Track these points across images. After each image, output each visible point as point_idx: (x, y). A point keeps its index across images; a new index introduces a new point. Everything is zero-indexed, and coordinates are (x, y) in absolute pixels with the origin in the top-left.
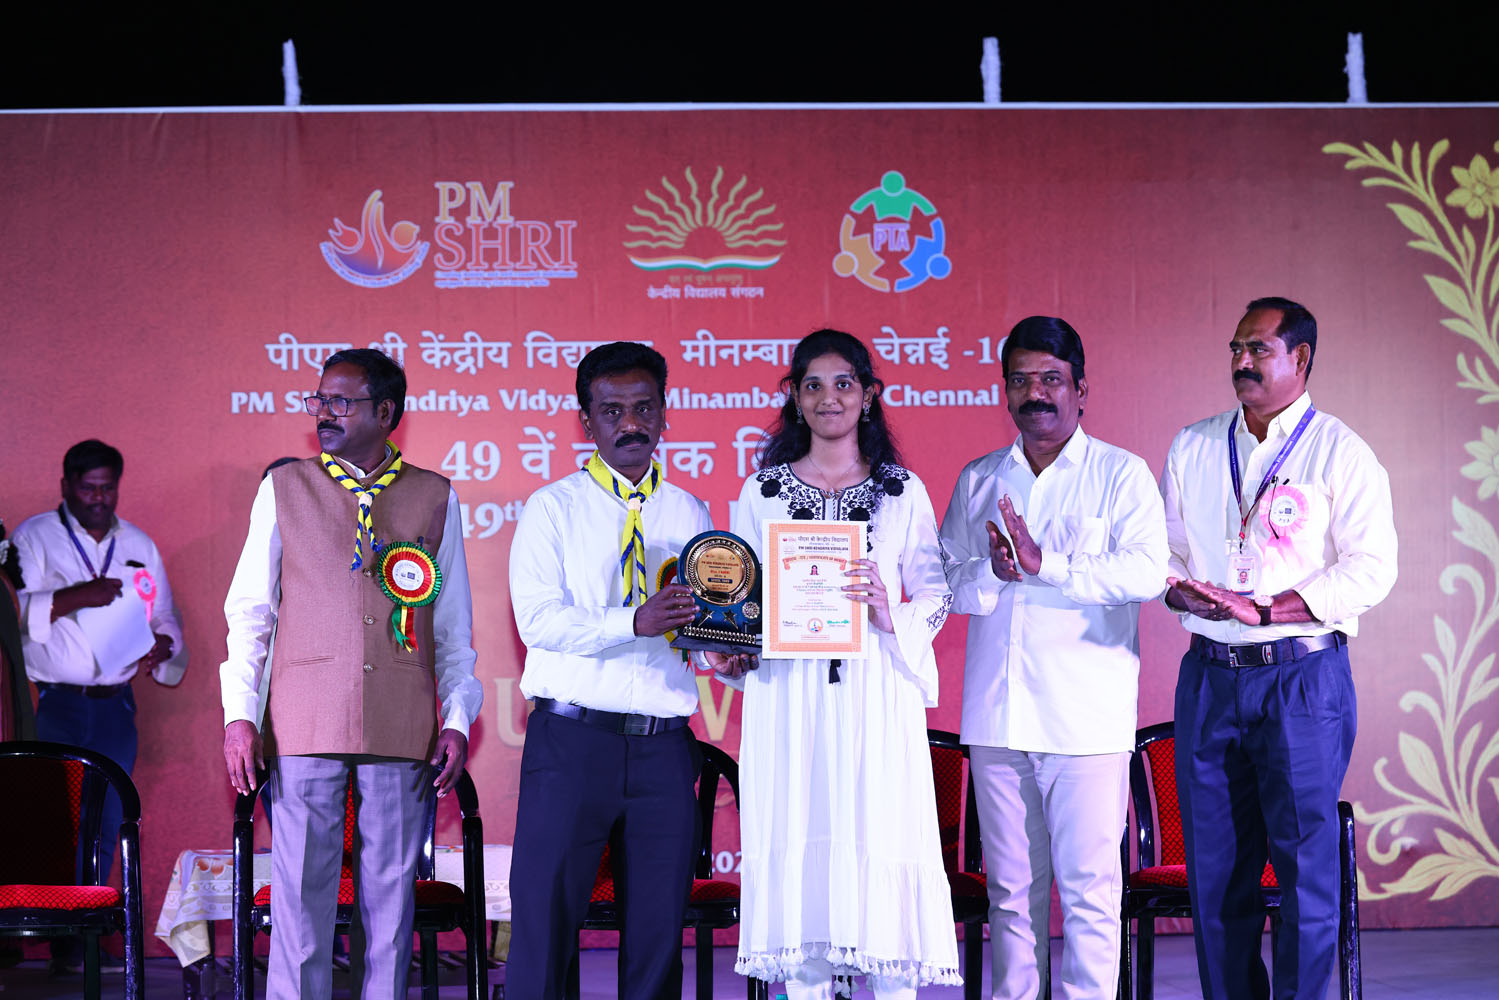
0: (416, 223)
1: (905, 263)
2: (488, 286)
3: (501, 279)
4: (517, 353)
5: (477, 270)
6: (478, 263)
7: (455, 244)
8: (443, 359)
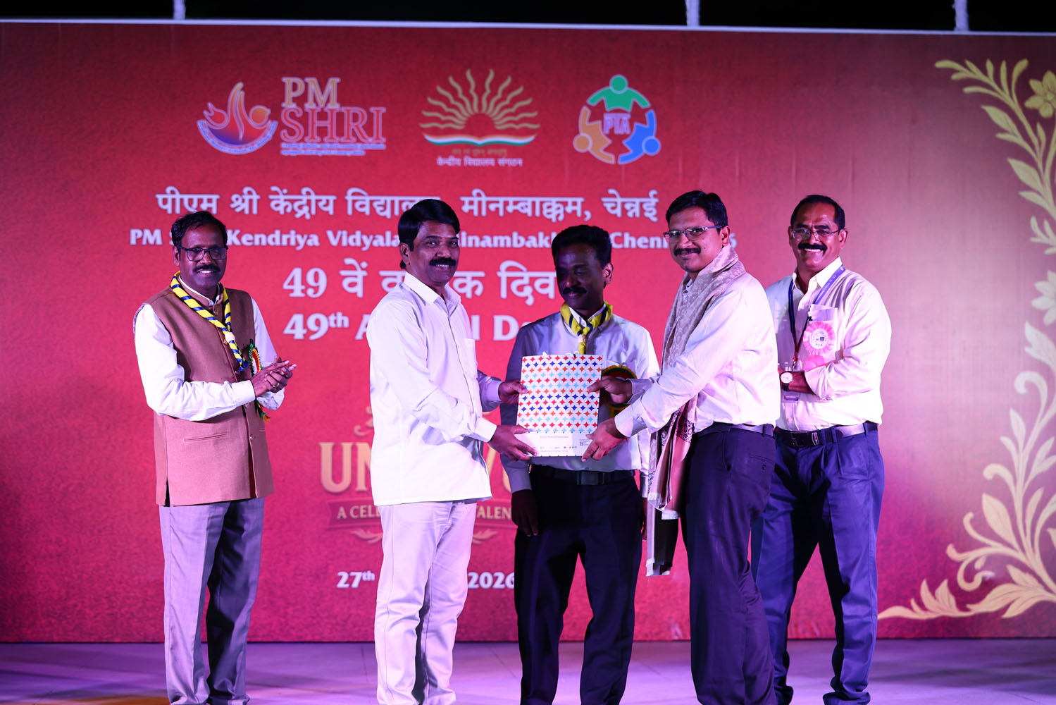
0: (268, 107)
1: (627, 142)
2: (320, 153)
3: (330, 149)
4: (340, 204)
5: (312, 142)
6: (313, 137)
7: (296, 123)
8: (286, 207)
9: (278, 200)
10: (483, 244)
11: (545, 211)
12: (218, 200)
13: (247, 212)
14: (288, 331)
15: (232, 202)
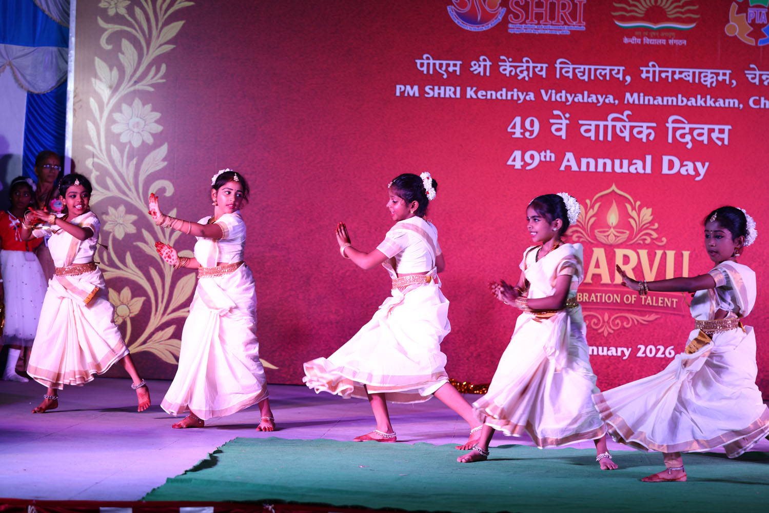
1: (764, 30)
2: (537, 33)
3: (544, 29)
4: (551, 70)
5: (531, 24)
6: (532, 21)
7: (519, 9)
8: (511, 71)
9: (506, 66)
10: (656, 102)
11: (702, 79)
12: (461, 64)
13: (482, 74)
14: (510, 162)
15: (472, 67)
